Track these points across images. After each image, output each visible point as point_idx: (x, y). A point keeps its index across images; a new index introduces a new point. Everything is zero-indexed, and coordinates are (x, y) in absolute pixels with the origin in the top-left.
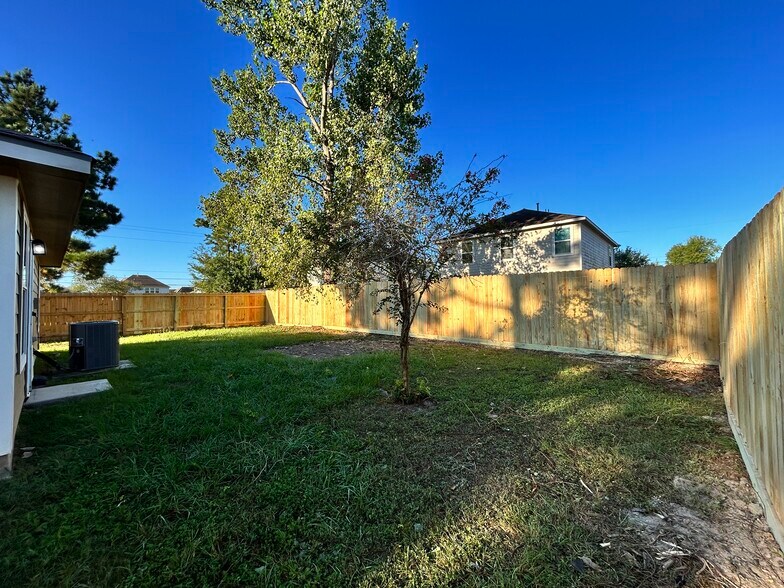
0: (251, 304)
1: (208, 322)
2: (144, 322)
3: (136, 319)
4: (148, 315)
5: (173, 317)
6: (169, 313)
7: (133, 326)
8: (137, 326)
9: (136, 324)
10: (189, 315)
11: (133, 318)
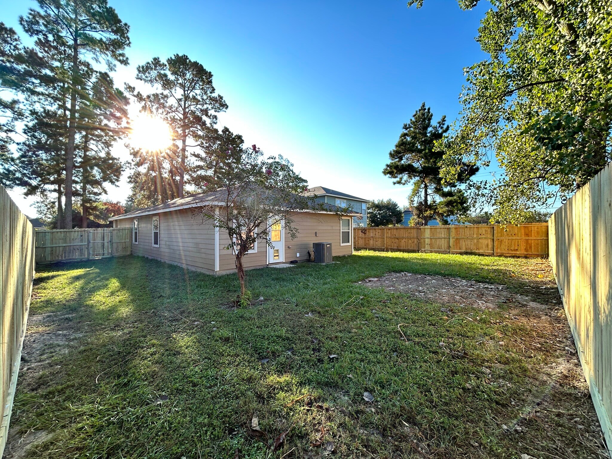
0: (527, 235)
1: (478, 249)
2: (431, 245)
3: (426, 243)
4: (433, 240)
5: (449, 242)
6: (446, 240)
7: (424, 247)
8: (427, 247)
9: (426, 246)
10: (461, 242)
11: (425, 242)
